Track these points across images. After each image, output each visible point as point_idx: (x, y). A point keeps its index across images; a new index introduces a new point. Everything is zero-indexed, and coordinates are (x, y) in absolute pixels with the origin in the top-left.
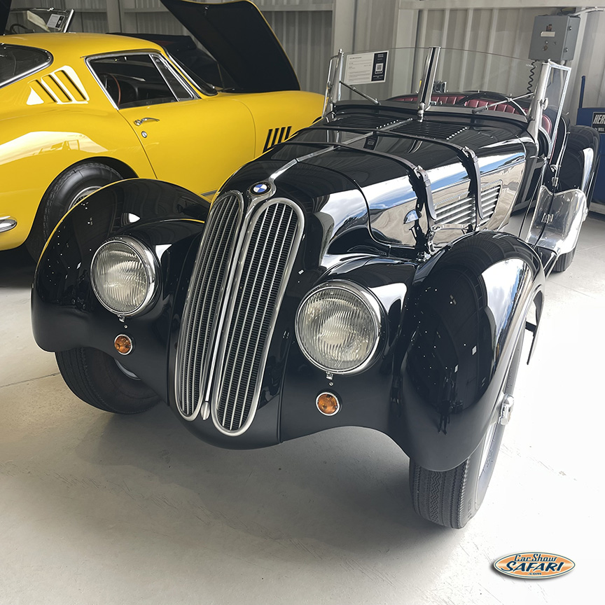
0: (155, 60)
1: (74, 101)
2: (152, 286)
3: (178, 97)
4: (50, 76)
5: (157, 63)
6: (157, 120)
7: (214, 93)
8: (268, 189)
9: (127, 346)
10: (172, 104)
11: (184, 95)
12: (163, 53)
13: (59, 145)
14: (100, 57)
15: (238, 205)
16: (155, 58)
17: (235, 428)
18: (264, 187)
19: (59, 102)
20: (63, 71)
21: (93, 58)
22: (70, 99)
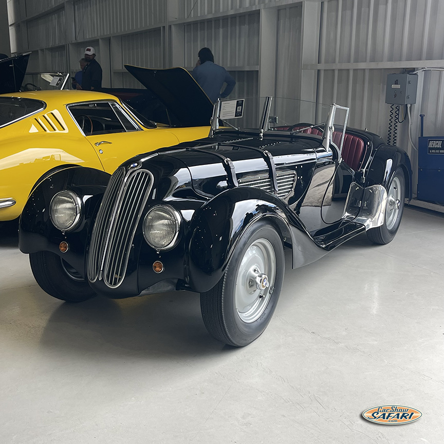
0: (112, 106)
1: (57, 131)
2: (79, 215)
3: (127, 129)
4: (43, 116)
5: (113, 108)
6: (110, 143)
7: (155, 127)
8: (138, 165)
9: (66, 248)
10: (123, 134)
11: (131, 128)
12: (118, 101)
13: (48, 157)
14: (76, 104)
15: (122, 174)
16: (112, 105)
17: (115, 284)
18: (136, 164)
19: (48, 131)
20: (52, 113)
21: (71, 105)
22: (55, 130)
